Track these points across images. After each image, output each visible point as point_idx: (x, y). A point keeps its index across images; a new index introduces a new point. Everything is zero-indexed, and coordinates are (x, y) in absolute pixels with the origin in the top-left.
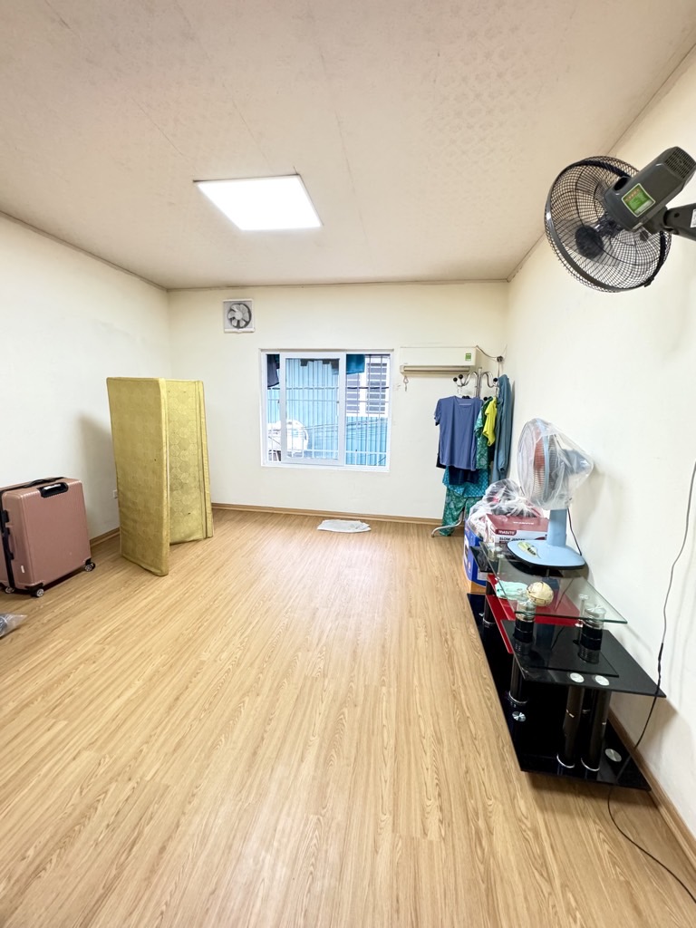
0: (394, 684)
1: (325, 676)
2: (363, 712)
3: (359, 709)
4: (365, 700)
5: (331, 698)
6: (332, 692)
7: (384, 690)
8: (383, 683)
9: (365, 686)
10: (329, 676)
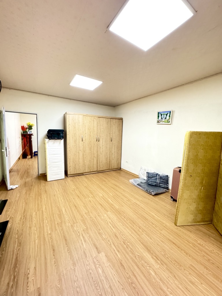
0: (46, 236)
1: (72, 226)
2: (55, 223)
3: (56, 223)
4: (55, 227)
5: (66, 222)
6: (66, 223)
7: (49, 232)
8: (50, 234)
9: (56, 230)
10: (70, 227)
